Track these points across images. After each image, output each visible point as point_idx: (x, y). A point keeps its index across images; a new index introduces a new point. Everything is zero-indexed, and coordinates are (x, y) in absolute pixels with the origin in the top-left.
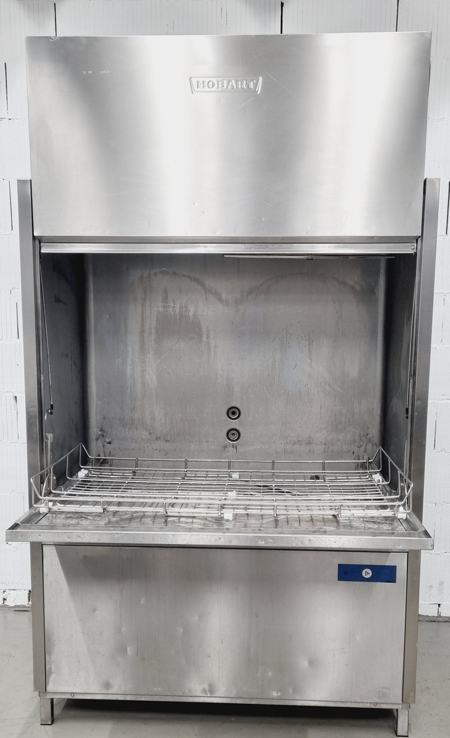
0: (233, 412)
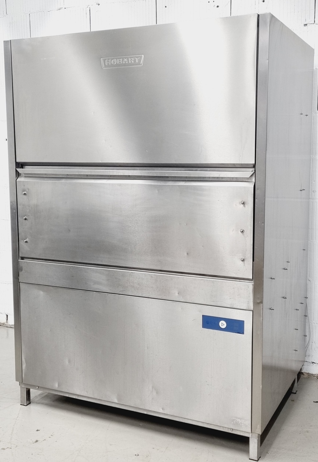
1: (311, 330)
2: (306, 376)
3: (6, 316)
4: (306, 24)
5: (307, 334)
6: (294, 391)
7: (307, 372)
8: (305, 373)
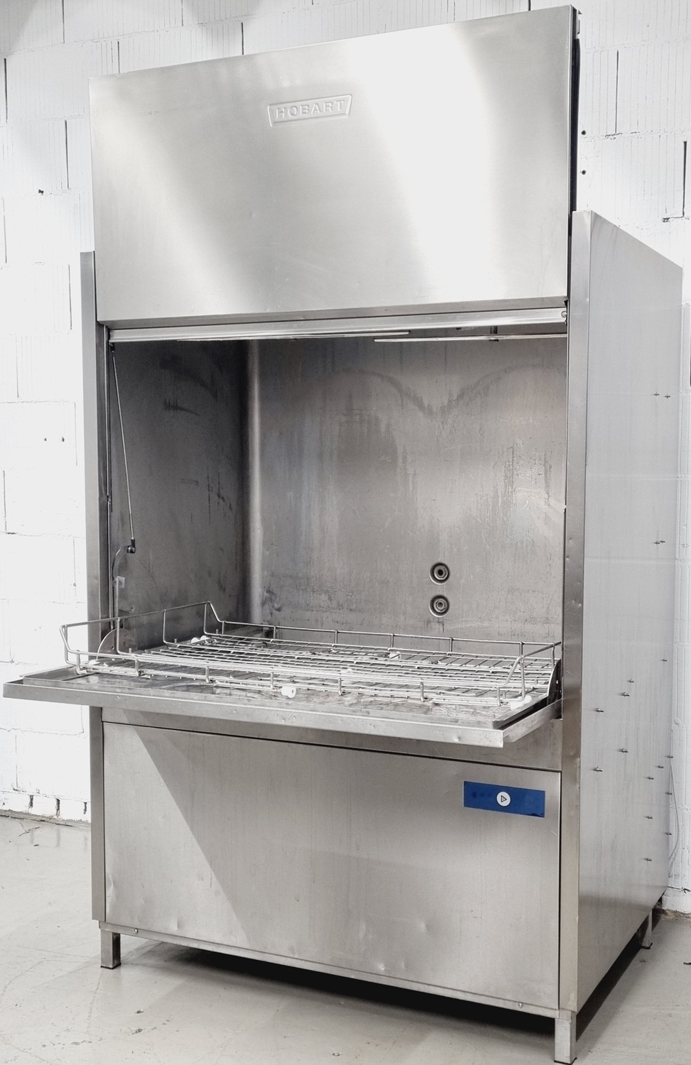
0: (440, 571)
1: (681, 824)
2: (671, 916)
3: (55, 802)
4: (668, 219)
5: (673, 830)
6: (646, 943)
7: (674, 910)
8: (669, 910)
